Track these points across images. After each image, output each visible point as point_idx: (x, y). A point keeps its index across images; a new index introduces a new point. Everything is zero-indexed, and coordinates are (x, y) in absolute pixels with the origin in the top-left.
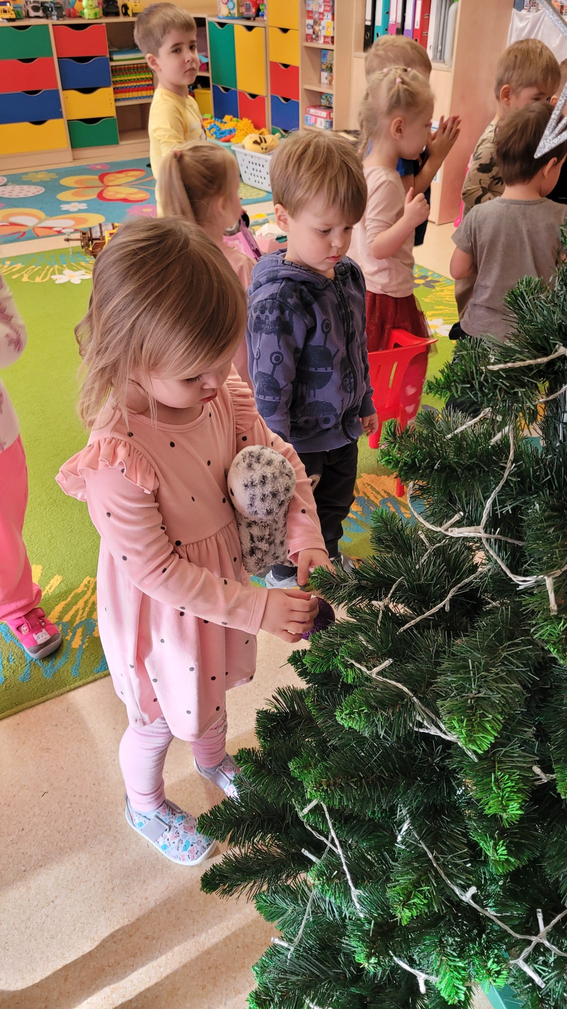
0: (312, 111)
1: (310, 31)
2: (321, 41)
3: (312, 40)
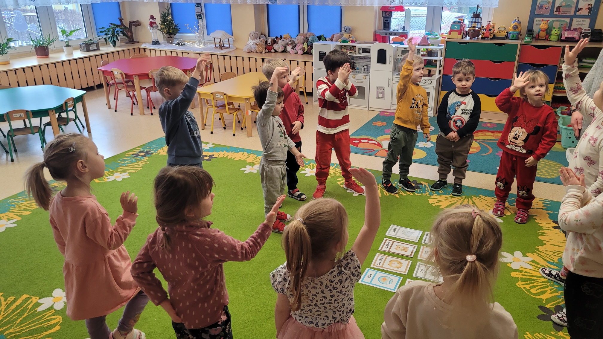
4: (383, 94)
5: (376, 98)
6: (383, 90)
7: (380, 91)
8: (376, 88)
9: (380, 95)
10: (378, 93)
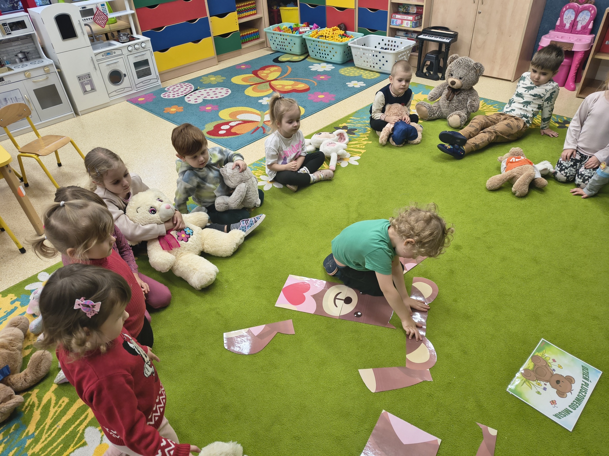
0: (398, 16)
4: (91, 83)
5: (84, 94)
6: (89, 79)
7: (86, 81)
8: (77, 80)
9: (88, 88)
10: (83, 86)
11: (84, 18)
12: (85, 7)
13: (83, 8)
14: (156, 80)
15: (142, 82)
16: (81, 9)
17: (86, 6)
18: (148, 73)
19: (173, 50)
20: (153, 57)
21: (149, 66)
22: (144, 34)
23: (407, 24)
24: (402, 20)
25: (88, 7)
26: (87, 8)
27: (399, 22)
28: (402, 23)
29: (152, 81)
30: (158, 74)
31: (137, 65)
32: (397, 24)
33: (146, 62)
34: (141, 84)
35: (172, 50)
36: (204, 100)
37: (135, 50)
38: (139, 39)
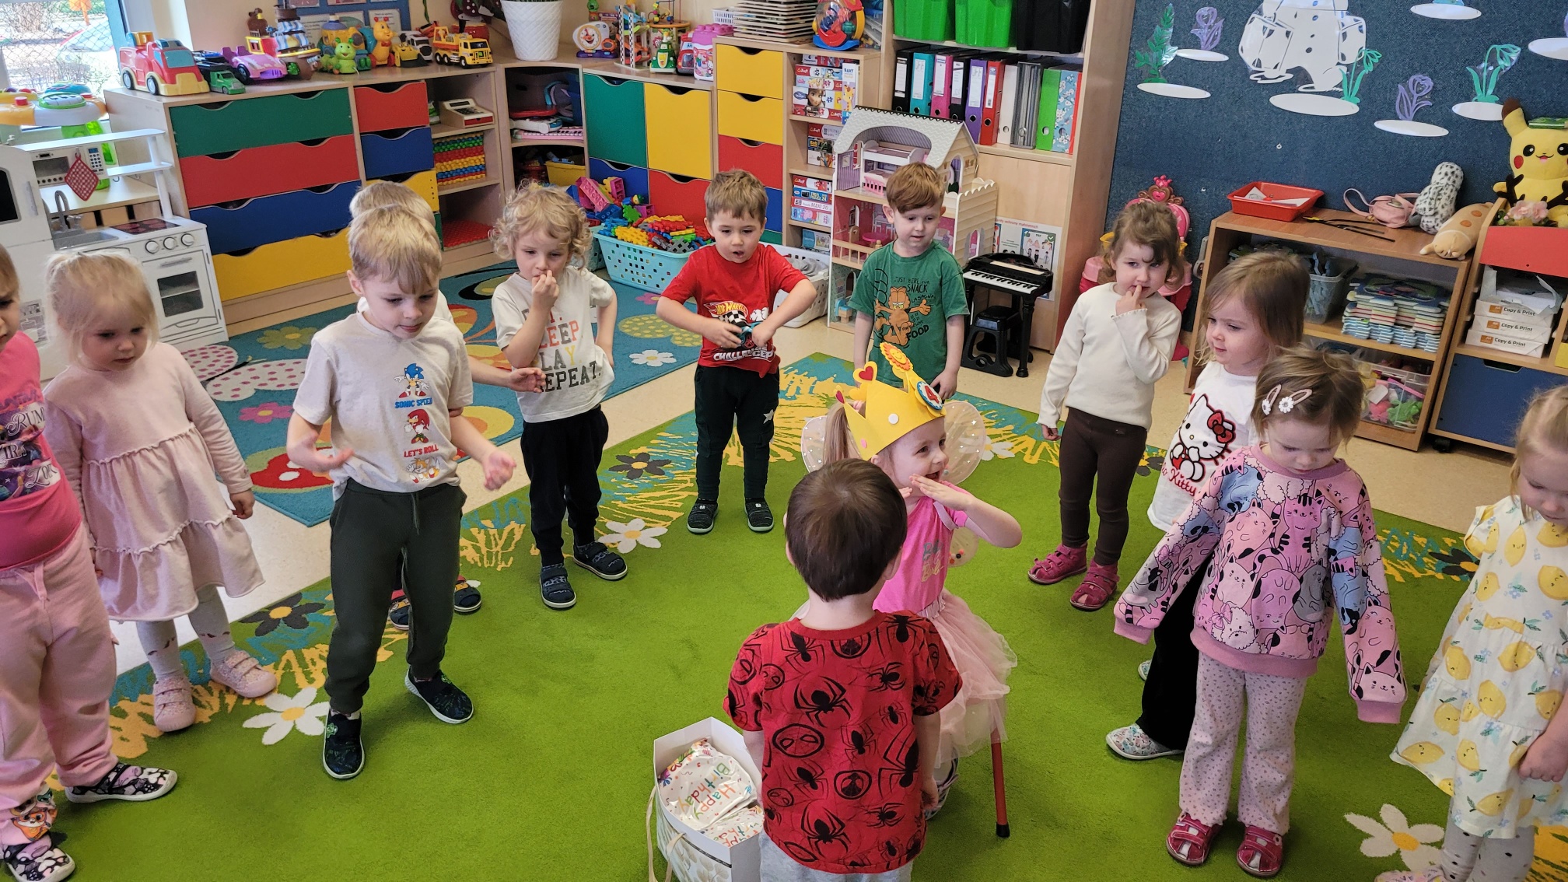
1: (805, 102)
2: (826, 114)
3: (805, 112)
4: (40, 325)
6: (36, 315)
11: (41, 179)
12: (48, 155)
13: (42, 156)
14: (214, 321)
15: (175, 324)
16: (39, 159)
17: (51, 153)
18: (193, 302)
19: (265, 253)
20: (211, 267)
21: (197, 286)
22: (194, 216)
23: (826, 220)
24: (815, 212)
25: (56, 155)
26: (52, 157)
27: (808, 215)
28: (814, 217)
29: (202, 323)
30: (219, 306)
31: (164, 283)
32: (805, 218)
33: (190, 278)
34: (175, 330)
35: (263, 251)
36: (257, 391)
37: (165, 250)
38: (176, 226)
